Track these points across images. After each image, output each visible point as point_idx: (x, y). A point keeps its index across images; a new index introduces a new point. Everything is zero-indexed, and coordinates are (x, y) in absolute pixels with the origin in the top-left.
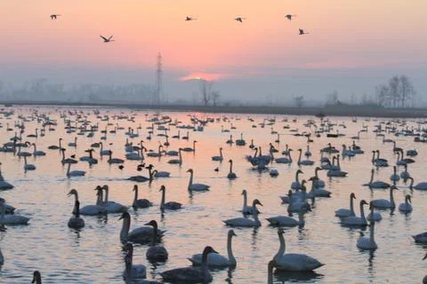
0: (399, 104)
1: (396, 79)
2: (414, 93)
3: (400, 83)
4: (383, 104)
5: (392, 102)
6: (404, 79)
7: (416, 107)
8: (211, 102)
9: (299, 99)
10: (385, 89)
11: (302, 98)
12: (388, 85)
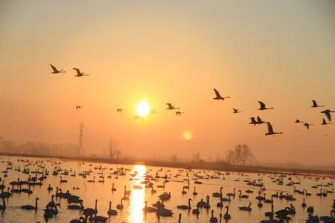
0: (241, 163)
1: (239, 146)
2: (252, 156)
3: (242, 149)
4: (230, 163)
5: (237, 161)
6: (245, 147)
7: (253, 165)
8: (115, 157)
9: (174, 157)
10: (231, 152)
11: (176, 156)
12: (234, 150)
